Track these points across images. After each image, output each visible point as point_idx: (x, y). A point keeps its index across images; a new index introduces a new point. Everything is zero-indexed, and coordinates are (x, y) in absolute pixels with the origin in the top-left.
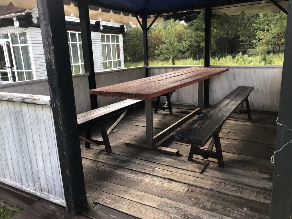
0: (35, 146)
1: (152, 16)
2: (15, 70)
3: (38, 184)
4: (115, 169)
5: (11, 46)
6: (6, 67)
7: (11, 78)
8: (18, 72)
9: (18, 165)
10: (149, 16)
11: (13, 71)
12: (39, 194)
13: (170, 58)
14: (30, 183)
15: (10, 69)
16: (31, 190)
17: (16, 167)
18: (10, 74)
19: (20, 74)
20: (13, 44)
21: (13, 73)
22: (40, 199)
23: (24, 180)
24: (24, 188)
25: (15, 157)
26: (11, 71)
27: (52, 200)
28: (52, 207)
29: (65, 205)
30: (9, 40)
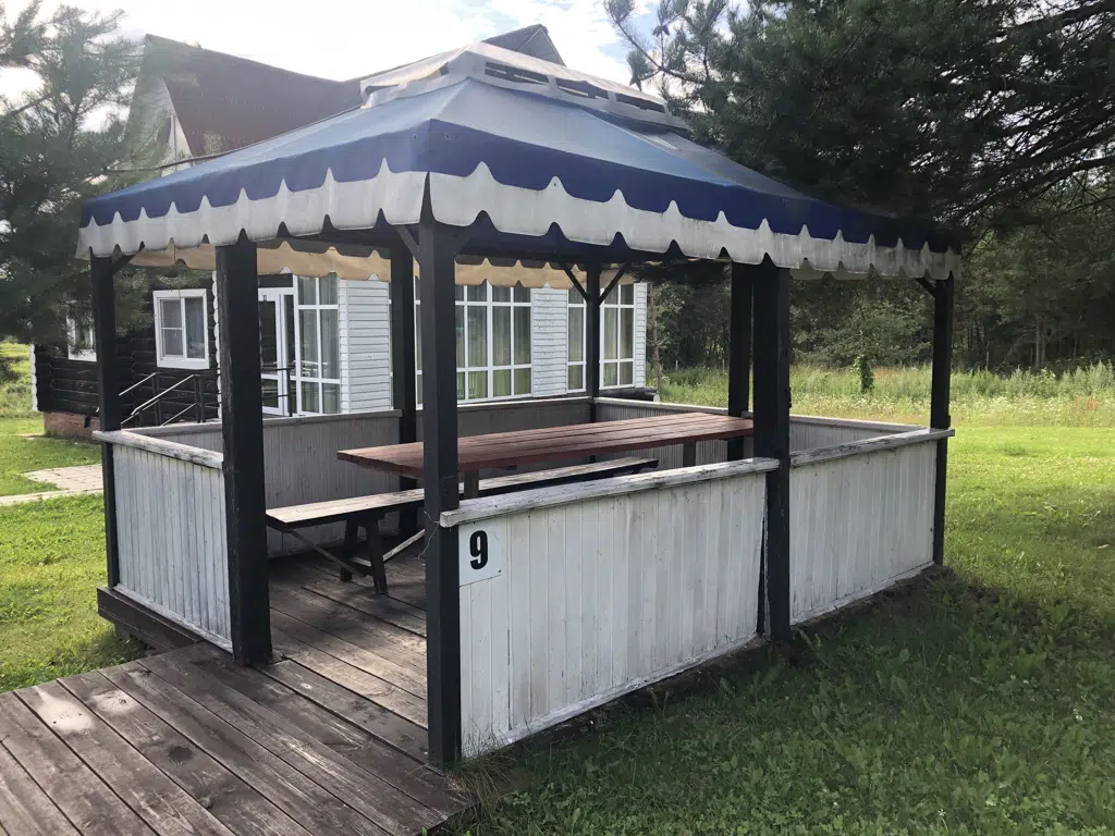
0: (205, 542)
1: (613, 265)
2: (298, 378)
3: (204, 615)
4: (364, 620)
5: (297, 307)
6: (276, 366)
7: (286, 398)
8: (303, 383)
9: (182, 579)
10: (605, 266)
11: (292, 378)
12: (203, 633)
13: (855, 356)
14: (196, 615)
15: (285, 372)
16: (194, 627)
17: (178, 581)
18: (282, 389)
19: (310, 389)
20: (301, 302)
21: (291, 384)
22: (202, 640)
23: (187, 608)
24: (186, 623)
25: (178, 564)
26: (285, 378)
27: (219, 643)
28: (215, 654)
29: (231, 650)
30: (294, 291)
